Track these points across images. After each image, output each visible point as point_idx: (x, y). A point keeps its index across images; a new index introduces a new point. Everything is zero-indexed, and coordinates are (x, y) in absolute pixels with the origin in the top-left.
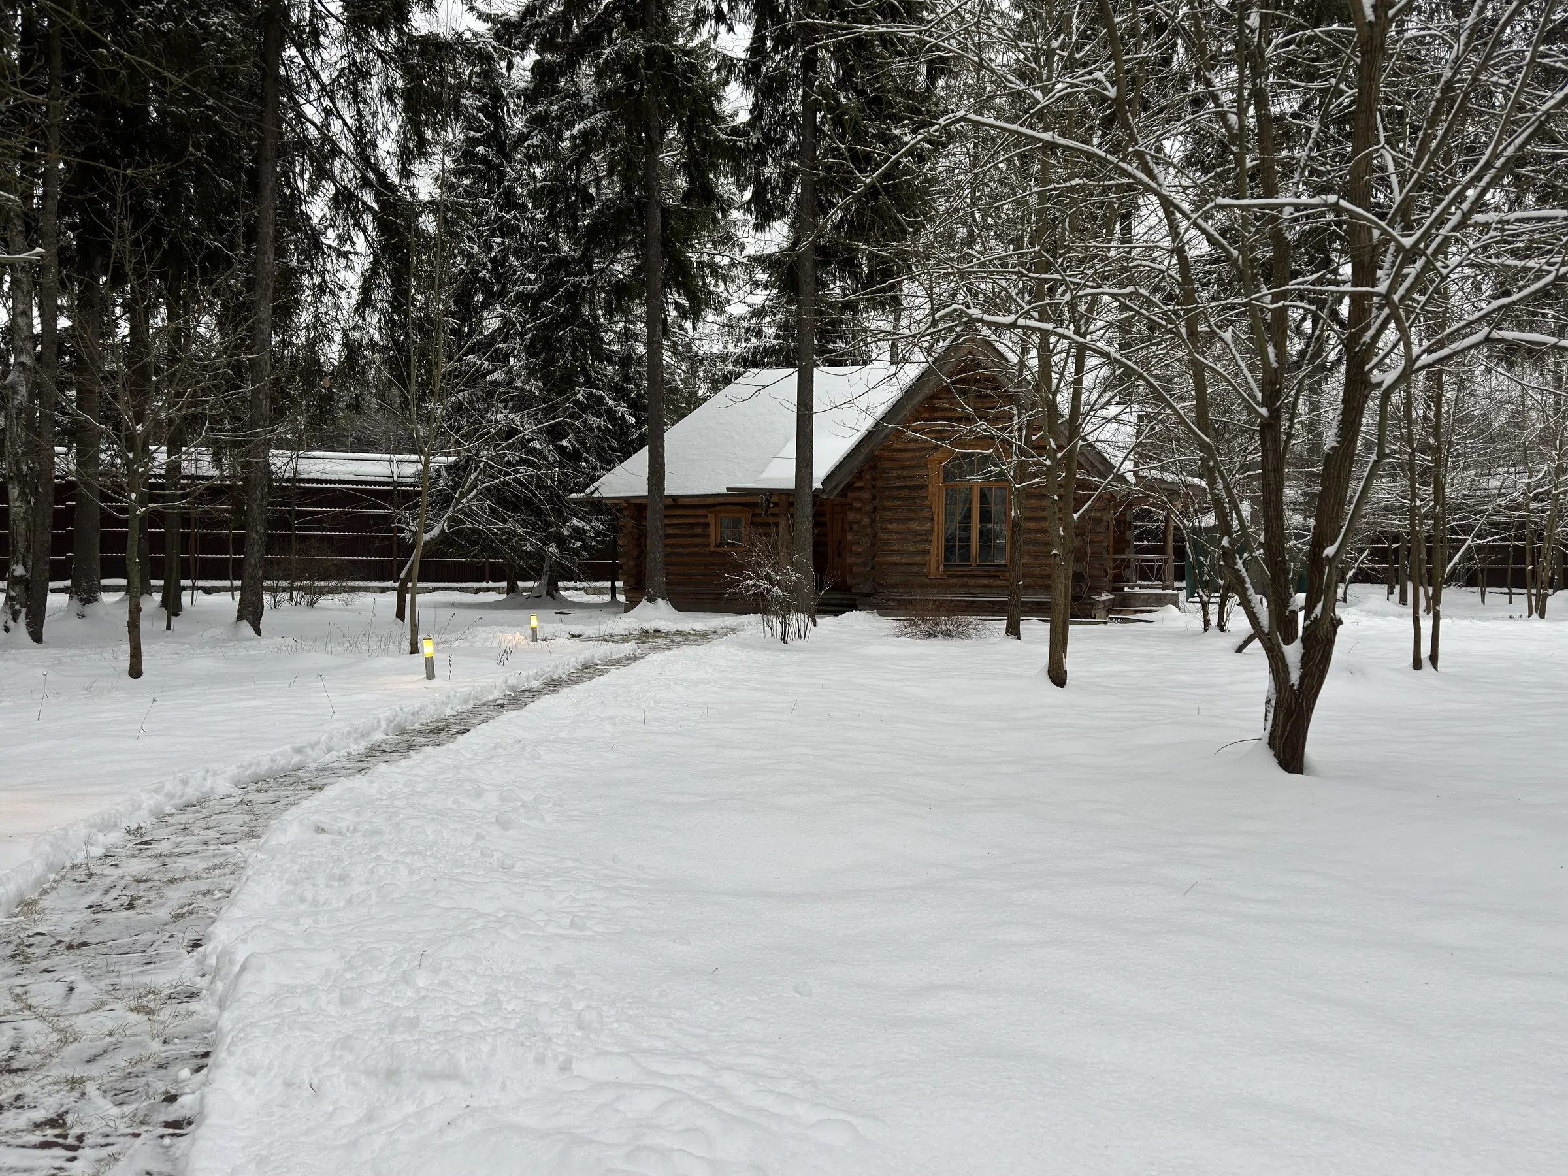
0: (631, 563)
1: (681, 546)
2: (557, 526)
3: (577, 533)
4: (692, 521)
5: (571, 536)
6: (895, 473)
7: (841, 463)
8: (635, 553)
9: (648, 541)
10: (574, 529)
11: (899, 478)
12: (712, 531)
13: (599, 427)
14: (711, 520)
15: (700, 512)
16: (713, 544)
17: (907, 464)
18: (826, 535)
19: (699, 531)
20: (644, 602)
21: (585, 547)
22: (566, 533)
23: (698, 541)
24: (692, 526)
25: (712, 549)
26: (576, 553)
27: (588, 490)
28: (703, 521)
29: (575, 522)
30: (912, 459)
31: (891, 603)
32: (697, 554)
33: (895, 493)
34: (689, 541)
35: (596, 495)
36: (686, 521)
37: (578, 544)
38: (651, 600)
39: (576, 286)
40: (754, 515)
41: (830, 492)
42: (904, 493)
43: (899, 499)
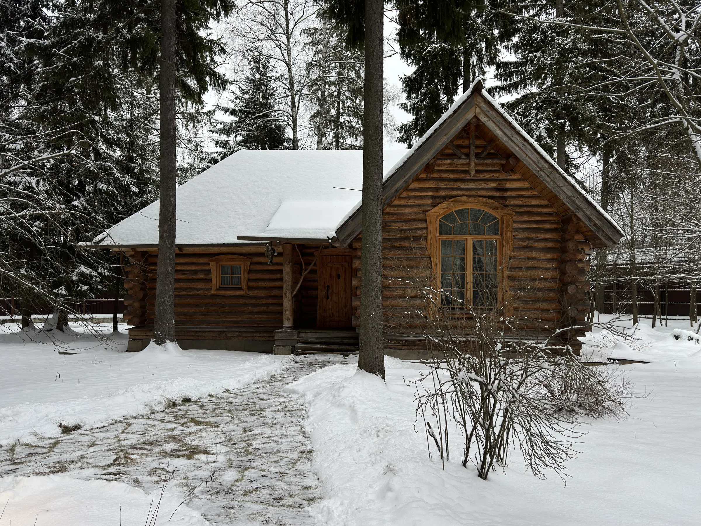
0: (137, 305)
1: (184, 290)
2: (67, 273)
3: (84, 278)
4: (194, 268)
5: (79, 281)
6: (396, 226)
7: (354, 214)
8: (140, 295)
9: (158, 285)
10: (82, 274)
11: (399, 230)
12: (214, 276)
13: (107, 192)
14: (213, 267)
15: (202, 260)
16: (214, 288)
17: (406, 218)
18: (316, 281)
19: (201, 276)
20: (152, 344)
21: (91, 290)
22: (75, 278)
23: (201, 285)
24: (196, 272)
25: (213, 292)
26: (84, 294)
27: (96, 239)
28: (206, 267)
29: (83, 269)
30: (409, 214)
31: (395, 343)
32: (198, 297)
33: (397, 244)
34: (192, 285)
35: (103, 243)
36: (189, 268)
37: (86, 287)
38: (160, 342)
39: (90, 40)
40: (252, 263)
41: (344, 241)
42: (404, 244)
43: (399, 249)
